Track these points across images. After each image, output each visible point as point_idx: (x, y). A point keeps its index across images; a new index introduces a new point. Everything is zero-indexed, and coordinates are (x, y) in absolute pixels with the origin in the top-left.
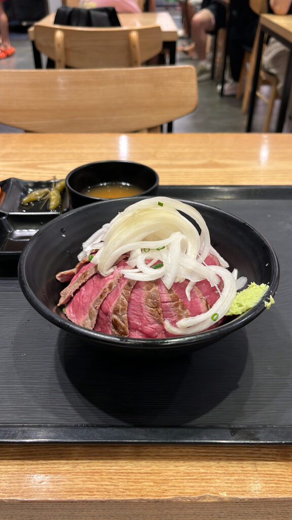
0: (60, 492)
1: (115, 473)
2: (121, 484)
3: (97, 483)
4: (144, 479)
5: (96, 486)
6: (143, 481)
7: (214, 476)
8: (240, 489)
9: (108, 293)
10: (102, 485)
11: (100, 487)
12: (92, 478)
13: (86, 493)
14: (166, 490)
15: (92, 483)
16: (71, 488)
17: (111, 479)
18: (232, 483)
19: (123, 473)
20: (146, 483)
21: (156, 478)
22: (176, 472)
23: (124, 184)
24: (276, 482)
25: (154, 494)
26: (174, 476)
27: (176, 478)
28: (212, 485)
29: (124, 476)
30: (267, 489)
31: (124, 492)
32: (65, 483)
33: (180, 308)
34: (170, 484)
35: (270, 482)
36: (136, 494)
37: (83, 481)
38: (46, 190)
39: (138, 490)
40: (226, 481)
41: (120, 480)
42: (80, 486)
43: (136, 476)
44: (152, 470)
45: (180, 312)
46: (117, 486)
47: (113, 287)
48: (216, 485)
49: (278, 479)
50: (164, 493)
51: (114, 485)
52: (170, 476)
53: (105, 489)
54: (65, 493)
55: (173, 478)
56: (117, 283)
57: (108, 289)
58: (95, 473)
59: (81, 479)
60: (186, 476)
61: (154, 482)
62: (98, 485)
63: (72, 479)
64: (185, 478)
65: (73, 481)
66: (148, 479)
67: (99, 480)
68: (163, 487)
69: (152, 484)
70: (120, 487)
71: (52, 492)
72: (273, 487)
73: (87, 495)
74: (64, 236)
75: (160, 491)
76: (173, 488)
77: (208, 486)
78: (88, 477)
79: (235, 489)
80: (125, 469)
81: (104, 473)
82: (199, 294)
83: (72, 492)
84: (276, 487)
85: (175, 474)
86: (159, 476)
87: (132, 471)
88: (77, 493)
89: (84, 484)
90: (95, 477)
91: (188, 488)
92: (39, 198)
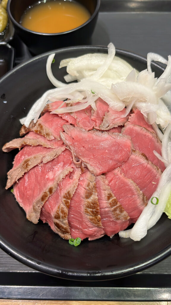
9: (48, 196)
33: (118, 212)
47: (53, 191)
56: (57, 187)
57: (48, 193)
74: (5, 102)
82: (136, 192)
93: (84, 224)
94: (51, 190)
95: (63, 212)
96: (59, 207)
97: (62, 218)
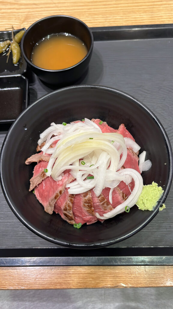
0: (46, 284)
1: (72, 273)
2: (75, 280)
3: (64, 279)
4: (87, 277)
5: (63, 281)
6: (86, 278)
7: (123, 274)
8: (136, 282)
9: (59, 196)
10: (66, 280)
11: (65, 281)
12: (61, 277)
13: (58, 285)
14: (99, 283)
15: (61, 279)
16: (51, 282)
17: (70, 277)
18: (132, 279)
19: (76, 273)
20: (88, 279)
21: (94, 276)
22: (103, 272)
23: (67, 34)
24: (154, 278)
25: (92, 285)
26: (103, 275)
27: (104, 276)
28: (122, 280)
29: (77, 275)
30: (150, 282)
31: (77, 284)
32: (48, 280)
33: (105, 205)
34: (100, 280)
35: (152, 278)
36: (83, 285)
37: (56, 278)
38: (8, 41)
39: (84, 283)
40: (129, 278)
41: (75, 278)
42: (55, 281)
43: (83, 275)
44: (91, 271)
45: (105, 207)
46: (74, 281)
47: (62, 192)
48: (124, 280)
49: (156, 276)
50: (97, 284)
51: (72, 280)
52: (101, 275)
53: (68, 282)
54: (48, 285)
55: (102, 276)
56: (64, 190)
57: (59, 194)
58: (62, 273)
59: (55, 277)
60: (108, 275)
61: (92, 279)
62: (64, 280)
63: (51, 277)
64: (108, 276)
65: (51, 278)
66: (89, 277)
67: (65, 278)
68: (97, 281)
69: (91, 279)
70: (75, 281)
71: (42, 284)
72: (152, 281)
73: (59, 286)
74: (26, 129)
75: (95, 283)
76: (102, 282)
77: (119, 281)
78: (59, 276)
79: (133, 282)
80: (78, 271)
81: (67, 274)
82: (118, 192)
83: (51, 284)
84: (154, 281)
85: (103, 274)
86: (95, 275)
87: (81, 272)
88: (54, 285)
89: (57, 280)
90: (62, 276)
91: (109, 281)
92: (4, 50)
93: (83, 214)
94: (61, 192)
95: (69, 206)
96: (66, 203)
97: (69, 210)
